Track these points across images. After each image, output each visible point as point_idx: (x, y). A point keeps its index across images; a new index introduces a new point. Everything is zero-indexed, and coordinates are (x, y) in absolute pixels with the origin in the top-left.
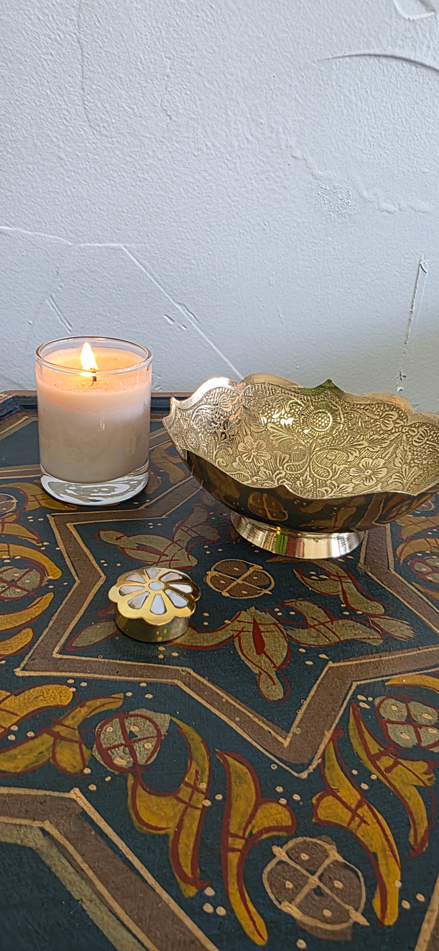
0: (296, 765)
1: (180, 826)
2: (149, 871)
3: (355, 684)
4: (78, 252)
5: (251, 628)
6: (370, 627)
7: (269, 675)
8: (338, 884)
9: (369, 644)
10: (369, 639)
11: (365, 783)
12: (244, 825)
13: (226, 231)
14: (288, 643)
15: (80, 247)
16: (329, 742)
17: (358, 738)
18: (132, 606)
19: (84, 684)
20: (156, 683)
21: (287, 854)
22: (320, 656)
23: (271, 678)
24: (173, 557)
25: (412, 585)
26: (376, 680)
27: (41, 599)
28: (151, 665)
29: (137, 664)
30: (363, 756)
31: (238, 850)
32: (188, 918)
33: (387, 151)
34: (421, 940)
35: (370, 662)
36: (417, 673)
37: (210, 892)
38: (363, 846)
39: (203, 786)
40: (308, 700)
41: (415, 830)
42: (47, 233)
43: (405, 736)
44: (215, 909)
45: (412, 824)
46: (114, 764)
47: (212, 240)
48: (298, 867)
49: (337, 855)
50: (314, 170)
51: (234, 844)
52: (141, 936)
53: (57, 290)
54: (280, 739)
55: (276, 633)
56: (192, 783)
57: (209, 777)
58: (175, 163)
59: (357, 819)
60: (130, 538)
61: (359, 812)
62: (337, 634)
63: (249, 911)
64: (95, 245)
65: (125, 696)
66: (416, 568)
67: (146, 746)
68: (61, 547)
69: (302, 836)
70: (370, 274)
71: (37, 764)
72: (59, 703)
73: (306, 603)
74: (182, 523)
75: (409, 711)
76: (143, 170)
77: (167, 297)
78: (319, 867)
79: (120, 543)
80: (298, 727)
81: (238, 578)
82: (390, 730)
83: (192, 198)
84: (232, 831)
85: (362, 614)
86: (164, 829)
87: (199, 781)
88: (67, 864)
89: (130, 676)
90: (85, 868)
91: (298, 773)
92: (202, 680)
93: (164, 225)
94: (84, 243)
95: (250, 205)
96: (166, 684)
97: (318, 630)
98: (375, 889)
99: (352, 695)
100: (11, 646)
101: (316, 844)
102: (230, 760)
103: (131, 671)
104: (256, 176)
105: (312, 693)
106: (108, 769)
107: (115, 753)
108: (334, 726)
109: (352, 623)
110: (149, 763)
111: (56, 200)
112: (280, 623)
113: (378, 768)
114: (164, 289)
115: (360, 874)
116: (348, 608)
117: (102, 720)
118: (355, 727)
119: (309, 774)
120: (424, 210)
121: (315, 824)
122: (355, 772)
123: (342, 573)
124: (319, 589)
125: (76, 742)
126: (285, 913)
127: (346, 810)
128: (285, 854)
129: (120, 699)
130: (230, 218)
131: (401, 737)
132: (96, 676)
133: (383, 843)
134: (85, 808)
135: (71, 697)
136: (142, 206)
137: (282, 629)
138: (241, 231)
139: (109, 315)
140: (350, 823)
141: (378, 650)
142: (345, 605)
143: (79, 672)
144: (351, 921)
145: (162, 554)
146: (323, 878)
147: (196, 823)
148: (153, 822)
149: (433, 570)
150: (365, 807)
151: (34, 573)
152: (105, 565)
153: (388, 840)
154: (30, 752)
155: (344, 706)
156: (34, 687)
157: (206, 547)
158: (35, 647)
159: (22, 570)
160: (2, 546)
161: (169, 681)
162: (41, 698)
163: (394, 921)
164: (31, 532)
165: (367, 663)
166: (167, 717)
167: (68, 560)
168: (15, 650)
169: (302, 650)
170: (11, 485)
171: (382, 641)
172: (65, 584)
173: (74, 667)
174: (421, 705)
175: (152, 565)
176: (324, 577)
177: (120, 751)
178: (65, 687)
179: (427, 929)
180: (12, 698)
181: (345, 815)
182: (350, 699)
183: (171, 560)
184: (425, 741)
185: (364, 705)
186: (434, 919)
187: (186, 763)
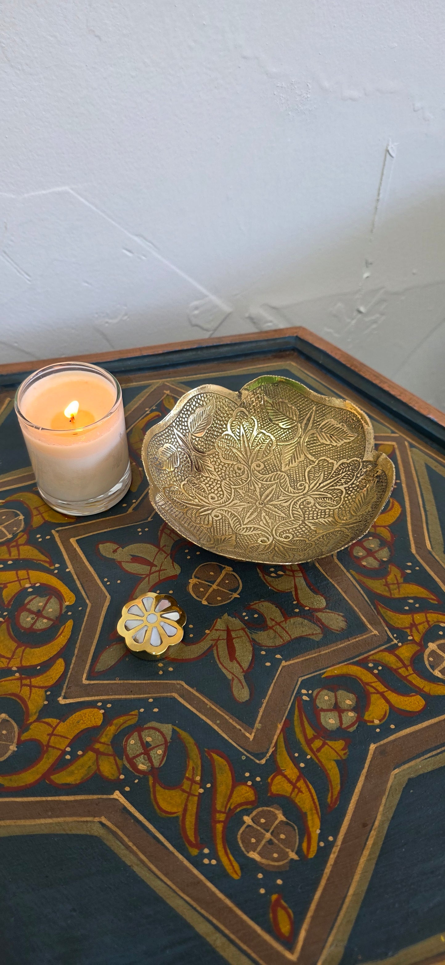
0: (258, 754)
1: (185, 810)
2: (170, 842)
3: (300, 680)
5: (224, 635)
6: (314, 623)
7: (239, 680)
8: (282, 836)
9: (313, 640)
10: (313, 634)
11: (302, 762)
12: (225, 803)
14: (253, 647)
16: (280, 733)
17: (299, 727)
18: (136, 640)
19: (109, 706)
20: (160, 698)
21: (252, 819)
22: (276, 656)
23: (241, 682)
24: (161, 567)
25: (350, 573)
26: (315, 674)
27: (65, 627)
28: (154, 681)
29: (144, 681)
30: (303, 741)
31: (222, 822)
32: (195, 869)
34: (328, 864)
35: (312, 658)
36: (346, 663)
37: (206, 851)
38: (298, 809)
39: (198, 778)
40: (267, 698)
43: (332, 721)
44: (210, 861)
45: (330, 789)
46: (139, 769)
48: (259, 828)
49: (283, 817)
51: (219, 818)
52: (169, 883)
55: (244, 638)
56: (191, 778)
57: (202, 771)
59: (296, 790)
60: (124, 549)
61: (298, 784)
62: (289, 633)
63: (230, 860)
66: (355, 554)
67: (158, 752)
68: (70, 568)
69: (262, 807)
71: (89, 776)
72: (95, 725)
73: (266, 604)
75: (336, 699)
78: (271, 826)
79: (117, 557)
80: (259, 723)
81: (213, 584)
82: (322, 717)
84: (218, 809)
85: (309, 610)
86: (175, 813)
87: (195, 775)
88: (120, 844)
89: (141, 694)
90: (131, 845)
91: (259, 760)
92: (192, 691)
96: (167, 698)
97: (275, 631)
98: (305, 836)
99: (298, 689)
100: (51, 678)
101: (269, 811)
102: (215, 756)
103: (140, 689)
105: (270, 692)
106: (136, 774)
107: (138, 760)
108: (284, 718)
109: (300, 620)
110: (162, 765)
112: (246, 627)
113: (311, 749)
115: (296, 828)
116: (299, 605)
117: (126, 735)
118: (299, 718)
119: (266, 760)
121: (270, 797)
122: (296, 755)
124: (276, 587)
125: (111, 755)
126: (251, 858)
127: (289, 785)
128: (250, 820)
129: (136, 715)
131: (329, 723)
132: (117, 697)
133: (311, 805)
134: (125, 804)
135: (102, 718)
137: (249, 634)
140: (291, 793)
141: (318, 645)
142: (296, 602)
143: (104, 695)
144: (289, 858)
145: (151, 566)
146: (274, 833)
147: (195, 806)
148: (168, 808)
149: (368, 554)
150: (302, 781)
151: (53, 600)
152: (108, 583)
153: (314, 803)
154: (82, 766)
155: (292, 701)
156: (75, 713)
157: (187, 551)
158: (69, 676)
159: (44, 598)
160: (22, 573)
161: (169, 694)
162: (82, 721)
163: (314, 854)
164: (43, 554)
165: (310, 658)
166: (170, 726)
167: (78, 583)
168: (55, 681)
169: (263, 653)
170: (15, 497)
171: (322, 635)
172: (80, 609)
173: (99, 690)
174: (345, 692)
175: (145, 578)
176: (280, 573)
177: (141, 758)
178: (96, 709)
179: (333, 857)
180: (62, 724)
181: (288, 788)
182: (296, 694)
183: (160, 571)
184: (345, 724)
185: (305, 698)
186: (337, 851)
187: (186, 762)
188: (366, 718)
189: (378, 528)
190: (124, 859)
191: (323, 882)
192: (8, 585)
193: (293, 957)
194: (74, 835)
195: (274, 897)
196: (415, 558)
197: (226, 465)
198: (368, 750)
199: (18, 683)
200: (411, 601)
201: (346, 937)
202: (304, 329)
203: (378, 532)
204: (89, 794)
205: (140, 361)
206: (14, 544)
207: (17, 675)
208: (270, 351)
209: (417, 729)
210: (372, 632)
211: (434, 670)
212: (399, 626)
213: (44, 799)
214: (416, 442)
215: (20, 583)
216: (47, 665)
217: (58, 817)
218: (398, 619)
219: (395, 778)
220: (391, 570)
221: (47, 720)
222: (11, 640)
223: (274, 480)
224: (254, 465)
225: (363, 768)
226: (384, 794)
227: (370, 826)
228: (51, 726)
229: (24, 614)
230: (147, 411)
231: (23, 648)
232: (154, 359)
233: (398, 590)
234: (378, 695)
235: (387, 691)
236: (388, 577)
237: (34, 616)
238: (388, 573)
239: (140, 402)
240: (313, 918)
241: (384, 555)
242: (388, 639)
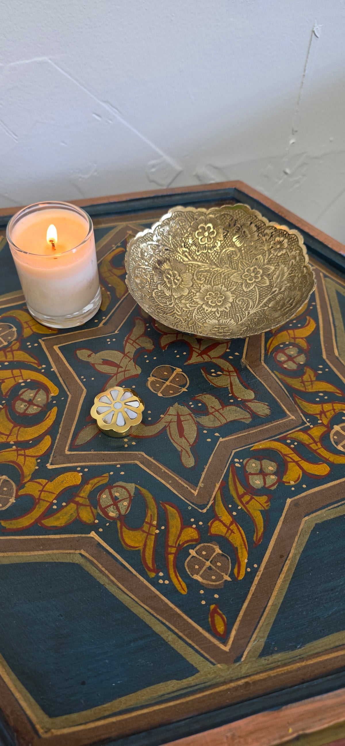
0: (201, 505)
1: (145, 545)
2: (133, 568)
3: (234, 452)
5: (175, 419)
6: (245, 410)
7: (187, 451)
8: (219, 564)
9: (244, 423)
10: (244, 418)
11: (234, 511)
12: (175, 540)
14: (197, 427)
16: (218, 490)
17: (233, 486)
18: (105, 421)
19: (86, 470)
20: (125, 464)
21: (196, 552)
22: (215, 434)
23: (188, 453)
24: (126, 368)
25: (274, 373)
26: (245, 447)
27: (51, 412)
28: (121, 452)
29: (113, 452)
30: (235, 496)
31: (173, 553)
32: (153, 587)
34: (253, 584)
35: (243, 436)
36: (269, 440)
37: (161, 574)
38: (231, 545)
39: (155, 523)
40: (208, 465)
43: (258, 482)
44: (164, 581)
45: (256, 530)
46: (109, 516)
48: (201, 558)
49: (219, 550)
51: (171, 551)
52: (133, 596)
54: (193, 491)
55: (190, 421)
56: (149, 522)
57: (158, 517)
59: (230, 531)
60: (96, 355)
61: (231, 527)
62: (226, 417)
63: (179, 581)
65: (110, 475)
66: (278, 359)
67: (124, 504)
68: (54, 369)
69: (203, 543)
71: (71, 521)
72: (75, 484)
73: (208, 396)
74: (129, 336)
75: (261, 466)
78: (210, 557)
79: (91, 360)
80: (202, 483)
81: (167, 381)
82: (250, 479)
84: (170, 545)
85: (241, 400)
86: (137, 547)
87: (153, 520)
88: (95, 569)
89: (111, 462)
90: (104, 570)
91: (202, 510)
92: (150, 460)
96: (131, 464)
97: (215, 416)
98: (236, 564)
99: (232, 459)
100: (41, 449)
101: (209, 546)
102: (168, 507)
103: (110, 458)
105: (210, 460)
106: (107, 519)
107: (109, 510)
108: (221, 480)
109: (234, 408)
110: (127, 513)
112: (192, 413)
113: (242, 502)
115: (229, 558)
116: (233, 397)
117: (100, 491)
118: (232, 479)
119: (207, 510)
121: (209, 536)
122: (230, 506)
123: (231, 368)
124: (216, 383)
125: (88, 506)
126: (195, 580)
127: (224, 527)
129: (107, 477)
131: (255, 483)
132: (92, 463)
133: (241, 542)
134: (99, 541)
135: (81, 479)
137: (194, 418)
141: (248, 426)
142: (231, 395)
143: (82, 462)
144: (224, 580)
145: (118, 367)
146: (212, 562)
147: (153, 542)
148: (132, 544)
149: (288, 359)
150: (234, 525)
151: (41, 392)
152: (85, 380)
153: (243, 540)
154: (66, 514)
155: (227, 467)
156: (60, 475)
157: (146, 356)
158: (54, 448)
159: (33, 391)
160: (16, 372)
161: (132, 462)
162: (65, 481)
163: (243, 577)
164: (32, 357)
165: (241, 436)
166: (133, 485)
167: (60, 379)
168: (44, 452)
169: (205, 432)
170: (9, 314)
171: (251, 419)
172: (63, 399)
173: (79, 459)
174: (268, 461)
175: (113, 376)
176: (219, 373)
177: (111, 508)
178: (76, 473)
179: (257, 579)
180: (50, 483)
181: (224, 530)
182: (230, 462)
183: (125, 371)
184: (268, 484)
185: (237, 465)
186: (260, 574)
187: (145, 510)
188: (284, 480)
189: (297, 340)
190: (98, 580)
191: (249, 597)
192: (5, 380)
193: (227, 649)
194: (60, 563)
195: (212, 607)
196: (326, 362)
198: (285, 503)
199: (15, 453)
200: (321, 394)
201: (266, 635)
202: (241, 183)
203: (297, 342)
204: (72, 534)
205: (108, 207)
206: (9, 349)
207: (14, 447)
208: (213, 200)
209: (323, 488)
210: (290, 417)
211: (337, 446)
212: (312, 413)
213: (37, 537)
214: (329, 273)
215: (15, 379)
216: (38, 440)
217: (47, 550)
218: (311, 407)
219: (305, 523)
220: (306, 370)
221: (38, 480)
222: (8, 421)
225: (281, 516)
226: (297, 534)
227: (285, 557)
228: (42, 485)
229: (18, 402)
230: (113, 247)
231: (18, 427)
232: (119, 205)
233: (311, 386)
234: (294, 463)
235: (301, 460)
236: (304, 377)
237: (26, 404)
238: (304, 373)
239: (108, 240)
240: (241, 621)
241: (301, 359)
242: (302, 423)
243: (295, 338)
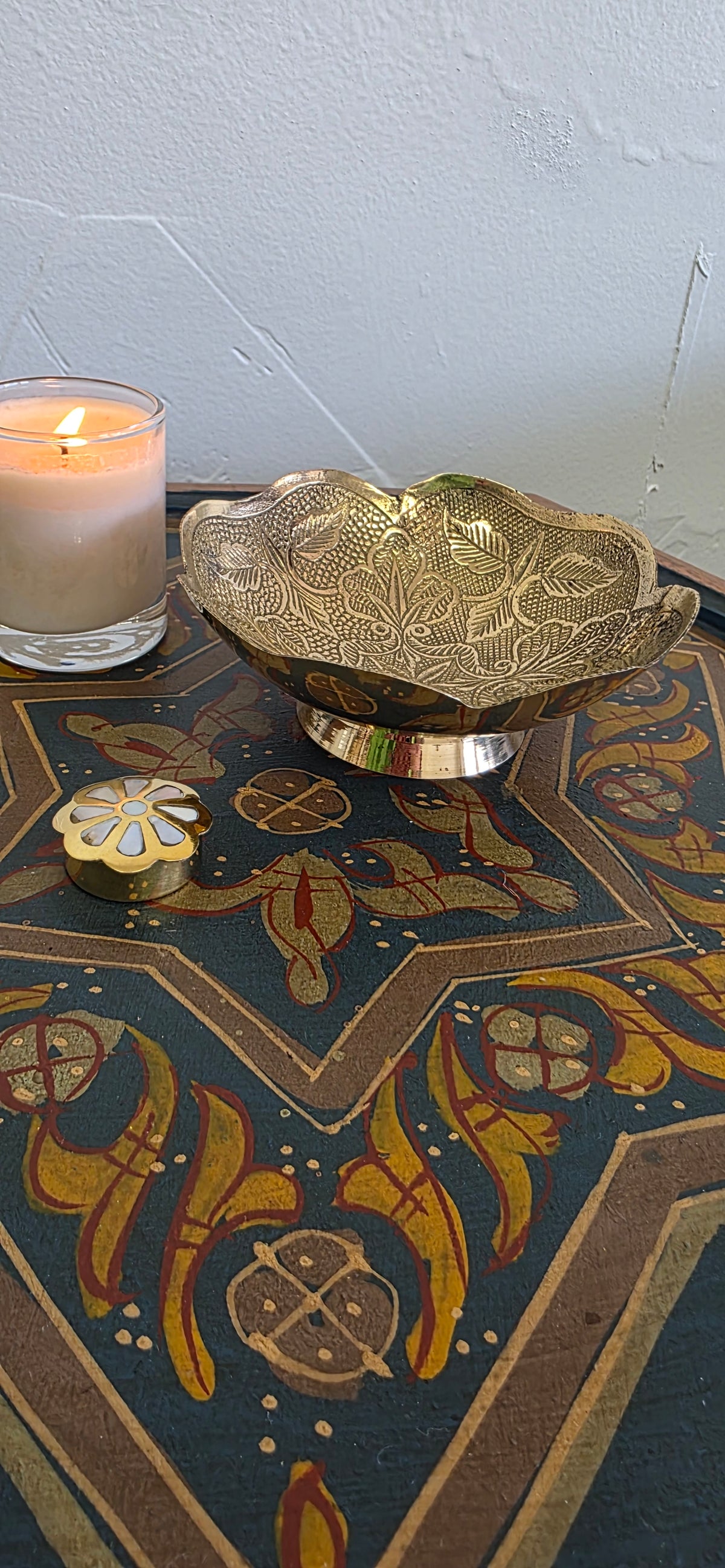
0: (324, 1112)
1: (103, 1205)
2: (36, 1274)
3: (455, 983)
4: (76, 230)
5: (294, 883)
6: (502, 889)
7: (310, 963)
8: (354, 1309)
9: (495, 918)
10: (496, 908)
11: (436, 1146)
12: (214, 1204)
13: (341, 194)
14: (354, 910)
15: (79, 222)
16: (389, 1077)
17: (440, 1072)
18: (87, 840)
20: (113, 969)
21: (277, 1255)
22: (405, 934)
23: (312, 969)
24: (184, 762)
25: (592, 820)
26: (493, 977)
28: (109, 939)
29: (87, 936)
30: (443, 1101)
31: (194, 1246)
32: (86, 1352)
33: (641, 46)
34: (476, 1405)
35: (488, 948)
36: (568, 967)
37: (132, 1311)
38: (410, 1248)
39: (157, 1140)
40: (368, 1005)
41: (506, 1226)
42: (20, 195)
43: (523, 1072)
44: (135, 1339)
45: (502, 1216)
46: (13, 1098)
47: (316, 212)
48: (291, 1278)
49: (362, 1260)
50: (504, 81)
51: (191, 1236)
53: (42, 299)
54: (305, 1068)
55: (336, 893)
56: (140, 1135)
57: (171, 1125)
58: (247, 65)
59: (410, 1205)
60: (117, 728)
61: (416, 1192)
62: (442, 898)
63: (191, 1345)
64: (107, 217)
65: (55, 988)
66: (605, 793)
67: (73, 1071)
69: (309, 1228)
70: (605, 278)
73: (399, 845)
74: (214, 705)
75: (539, 1030)
76: (189, 78)
77: (237, 316)
78: (327, 1279)
79: (99, 737)
80: (341, 1049)
81: (289, 800)
82: (498, 1062)
83: (278, 131)
84: (191, 1215)
85: (492, 867)
86: (76, 1206)
87: (153, 1131)
89: (71, 956)
91: (324, 1125)
92: (192, 968)
93: (230, 181)
94: (87, 213)
95: (387, 146)
96: (129, 971)
97: (410, 891)
98: (417, 1319)
99: (447, 1000)
101: (328, 1242)
102: (212, 1099)
103: (72, 948)
104: (397, 91)
105: (377, 995)
106: (2, 1106)
107: (20, 1080)
108: (404, 1050)
109: (469, 880)
110: (73, 1098)
111: (35, 134)
112: (346, 876)
113: (464, 1122)
114: (232, 300)
115: (395, 1294)
116: (472, 856)
117: (7, 1027)
118: (440, 1054)
119: (342, 1128)
120: (707, 160)
121: (335, 1209)
122: (423, 1127)
123: (475, 799)
124: (426, 822)
126: (253, 1351)
127: (393, 1189)
128: (273, 1256)
129: (46, 992)
130: (349, 171)
131: (515, 1073)
132: (12, 953)
133: (445, 1245)
136: (190, 145)
137: (349, 887)
138: (369, 194)
139: (134, 346)
140: (395, 1210)
141: (508, 928)
142: (466, 851)
144: (363, 1370)
145: (167, 757)
146: (329, 1300)
147: (133, 1199)
148: (60, 1193)
149: (634, 797)
150: (428, 1186)
152: (65, 769)
153: (455, 1242)
155: (428, 1018)
157: (246, 746)
161: (136, 966)
163: (437, 1371)
165: (484, 948)
166: (120, 1025)
169: (375, 923)
171: (518, 912)
174: (562, 1021)
175: (146, 774)
176: (439, 802)
177: (29, 1077)
179: (490, 1385)
181: (389, 1196)
182: (441, 1007)
183: (182, 766)
184: (557, 1082)
185: (463, 1018)
186: (507, 1372)
187: (136, 1100)
188: (611, 1077)
189: (657, 763)
191: (455, 1452)
195: (301, 1469)
197: (355, 620)
198: (614, 1144)
203: (658, 768)
210: (634, 920)
212: (701, 920)
218: (697, 907)
219: (682, 1217)
220: (684, 826)
223: (449, 653)
224: (411, 628)
225: (596, 1183)
226: (651, 1251)
227: (608, 1322)
233: (698, 860)
234: (645, 1038)
235: (667, 1033)
236: (678, 838)
238: (678, 831)
241: (672, 802)
242: (672, 939)
243: (652, 760)
